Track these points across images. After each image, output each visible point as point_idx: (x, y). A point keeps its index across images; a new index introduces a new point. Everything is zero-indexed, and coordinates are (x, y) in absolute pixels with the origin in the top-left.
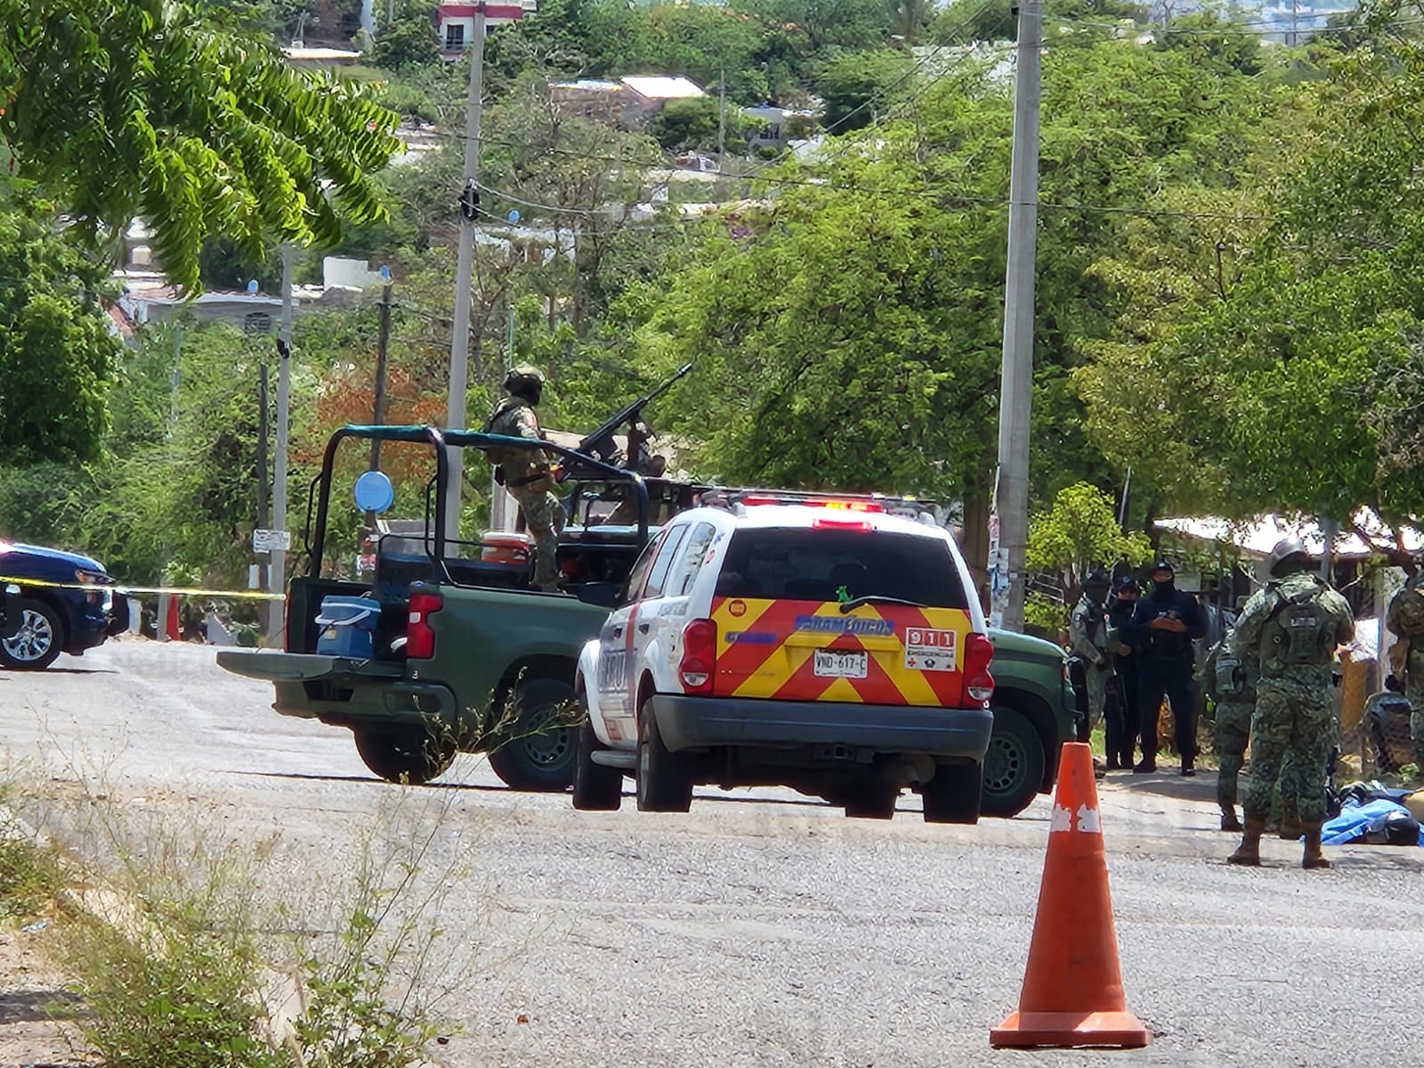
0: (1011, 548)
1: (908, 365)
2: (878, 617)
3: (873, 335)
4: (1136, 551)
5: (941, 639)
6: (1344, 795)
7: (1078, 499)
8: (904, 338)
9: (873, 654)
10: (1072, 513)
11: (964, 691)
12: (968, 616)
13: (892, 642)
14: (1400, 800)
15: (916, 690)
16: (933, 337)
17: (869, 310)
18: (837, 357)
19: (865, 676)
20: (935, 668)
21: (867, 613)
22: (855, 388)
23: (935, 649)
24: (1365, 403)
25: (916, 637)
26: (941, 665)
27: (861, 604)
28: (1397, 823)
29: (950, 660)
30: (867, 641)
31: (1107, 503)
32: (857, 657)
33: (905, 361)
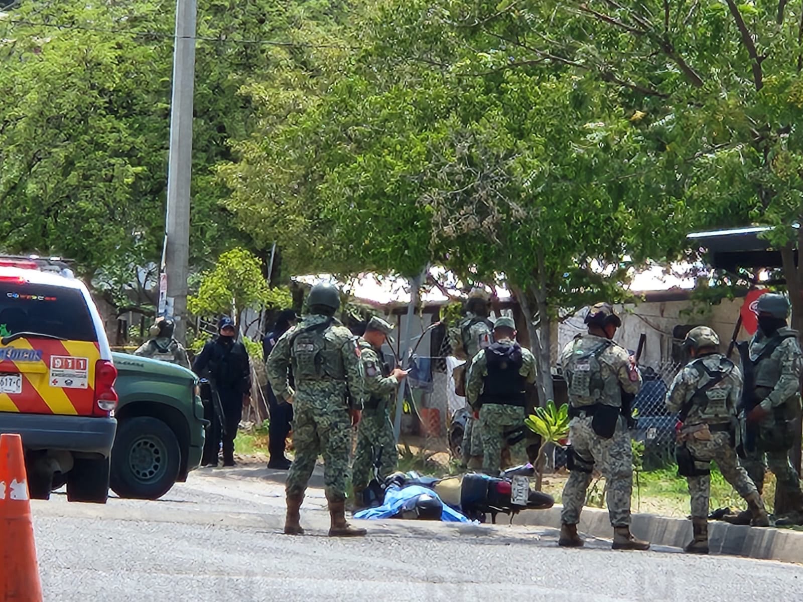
0: (176, 297)
1: (113, 161)
2: (29, 347)
3: (87, 138)
4: (278, 300)
5: (77, 364)
6: (388, 483)
7: (235, 261)
8: (110, 140)
9: (26, 375)
10: (230, 271)
11: (95, 404)
12: (98, 347)
13: (40, 366)
14: (431, 486)
15: (60, 403)
16: (131, 139)
17: (85, 118)
18: (60, 154)
19: (20, 392)
20: (73, 386)
21: (22, 344)
22: (73, 178)
23: (74, 372)
24: (424, 186)
25: (59, 363)
26: (77, 384)
27: (17, 337)
28: (425, 503)
29: (84, 381)
30: (22, 366)
31: (257, 263)
32: (15, 378)
33: (110, 157)
